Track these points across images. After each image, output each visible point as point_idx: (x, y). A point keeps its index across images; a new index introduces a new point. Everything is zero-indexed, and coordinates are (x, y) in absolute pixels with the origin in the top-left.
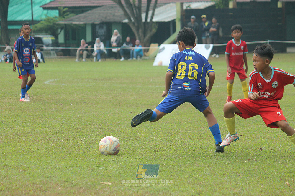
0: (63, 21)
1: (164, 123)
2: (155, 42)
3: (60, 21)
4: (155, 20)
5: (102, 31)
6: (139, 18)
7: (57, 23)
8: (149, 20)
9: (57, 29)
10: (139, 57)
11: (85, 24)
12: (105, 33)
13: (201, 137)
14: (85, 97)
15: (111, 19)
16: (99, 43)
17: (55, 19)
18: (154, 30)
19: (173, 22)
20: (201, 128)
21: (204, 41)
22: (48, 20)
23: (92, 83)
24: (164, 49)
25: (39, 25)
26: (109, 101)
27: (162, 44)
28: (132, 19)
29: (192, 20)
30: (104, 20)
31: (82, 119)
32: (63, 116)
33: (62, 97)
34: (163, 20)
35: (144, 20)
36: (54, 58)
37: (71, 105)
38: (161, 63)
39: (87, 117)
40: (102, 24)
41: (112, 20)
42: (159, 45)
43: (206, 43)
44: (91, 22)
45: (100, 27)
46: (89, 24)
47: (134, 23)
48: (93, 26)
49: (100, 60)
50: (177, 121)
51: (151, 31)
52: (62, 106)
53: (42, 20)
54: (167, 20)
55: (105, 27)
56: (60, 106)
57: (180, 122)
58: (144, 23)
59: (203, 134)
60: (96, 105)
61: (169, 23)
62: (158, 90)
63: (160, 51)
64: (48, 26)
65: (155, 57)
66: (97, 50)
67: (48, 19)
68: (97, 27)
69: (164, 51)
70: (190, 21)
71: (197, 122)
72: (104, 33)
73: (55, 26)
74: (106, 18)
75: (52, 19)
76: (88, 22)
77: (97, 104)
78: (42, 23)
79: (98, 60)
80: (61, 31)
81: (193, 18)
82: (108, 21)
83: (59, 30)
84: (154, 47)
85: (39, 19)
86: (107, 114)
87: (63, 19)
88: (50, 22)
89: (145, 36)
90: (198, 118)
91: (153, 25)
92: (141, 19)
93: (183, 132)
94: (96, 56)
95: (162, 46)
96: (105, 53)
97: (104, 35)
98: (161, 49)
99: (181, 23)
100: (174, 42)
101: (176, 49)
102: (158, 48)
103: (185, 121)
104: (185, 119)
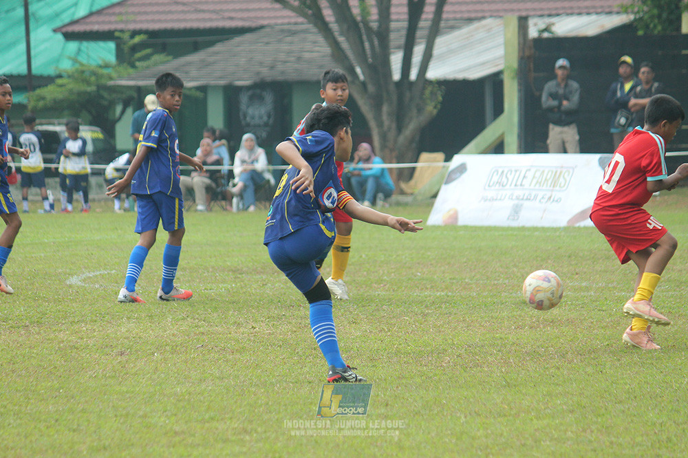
0: (130, 80)
1: (463, 416)
2: (433, 149)
3: (120, 78)
4: (433, 73)
5: (258, 112)
6: (380, 68)
7: (111, 83)
8: (413, 75)
9: (112, 104)
10: (380, 195)
11: (203, 89)
12: (269, 117)
14: (201, 330)
15: (289, 70)
16: (251, 150)
17: (105, 71)
18: (431, 109)
19: (495, 81)
20: (584, 431)
22: (81, 75)
23: (224, 281)
24: (462, 168)
25: (50, 93)
26: (281, 343)
27: (457, 152)
28: (358, 70)
29: (559, 73)
30: (267, 75)
31: (189, 400)
32: (127, 392)
33: (123, 330)
34: (460, 76)
35: (396, 76)
36: (99, 201)
37: (154, 354)
38: (455, 217)
39: (206, 394)
40: (260, 88)
41: (292, 76)
42: (448, 159)
44: (222, 82)
45: (251, 98)
46: (216, 87)
47: (364, 84)
48: (231, 94)
49: (252, 208)
50: (504, 408)
51: (420, 110)
52: (124, 358)
53: (60, 76)
54: (474, 75)
55: (269, 98)
56: (119, 358)
57: (513, 412)
58: (398, 84)
60: (238, 356)
61: (481, 82)
62: (443, 306)
63: (449, 179)
64: (79, 94)
65: (435, 196)
66: (244, 171)
67: (83, 72)
68: (244, 99)
69: (464, 176)
70: (553, 76)
71: (572, 412)
72: (265, 118)
73: (105, 94)
74: (272, 68)
75: (94, 73)
76: (213, 83)
77: (242, 350)
78: (61, 86)
79: (246, 208)
80: (123, 112)
81: (562, 67)
82: (280, 78)
83: (119, 109)
84: (429, 163)
85: (50, 71)
86: (272, 384)
87: (131, 71)
88: (88, 83)
89: (400, 129)
90: (575, 399)
91: (427, 92)
92: (388, 73)
94: (241, 195)
95: (458, 159)
96: (269, 181)
97: (266, 125)
98: (453, 171)
99: (520, 84)
100: (498, 148)
101: (503, 172)
102: (444, 167)
103: (532, 409)
104: (532, 403)
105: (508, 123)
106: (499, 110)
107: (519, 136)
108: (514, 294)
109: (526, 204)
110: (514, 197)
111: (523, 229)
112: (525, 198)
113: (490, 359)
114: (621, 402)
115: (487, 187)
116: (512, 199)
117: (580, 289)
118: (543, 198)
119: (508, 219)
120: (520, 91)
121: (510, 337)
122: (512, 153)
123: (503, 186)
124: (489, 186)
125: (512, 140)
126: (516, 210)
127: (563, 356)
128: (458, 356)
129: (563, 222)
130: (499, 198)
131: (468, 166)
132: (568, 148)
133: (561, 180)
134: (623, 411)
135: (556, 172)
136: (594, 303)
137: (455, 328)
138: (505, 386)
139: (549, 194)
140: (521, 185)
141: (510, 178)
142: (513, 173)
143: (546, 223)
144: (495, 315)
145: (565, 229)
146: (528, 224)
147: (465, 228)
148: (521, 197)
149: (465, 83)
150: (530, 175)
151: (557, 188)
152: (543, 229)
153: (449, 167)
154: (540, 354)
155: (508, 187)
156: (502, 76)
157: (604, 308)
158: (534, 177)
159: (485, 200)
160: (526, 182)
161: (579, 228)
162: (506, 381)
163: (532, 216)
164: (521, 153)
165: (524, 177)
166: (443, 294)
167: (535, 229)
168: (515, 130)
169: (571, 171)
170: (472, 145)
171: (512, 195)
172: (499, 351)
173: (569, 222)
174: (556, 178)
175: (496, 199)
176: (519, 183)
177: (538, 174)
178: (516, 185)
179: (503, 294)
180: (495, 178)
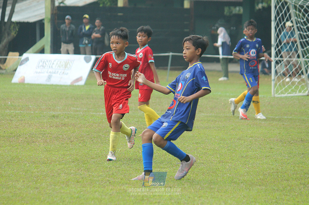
1: (28, 163)
4: (15, 19)
8: (6, 19)
13: (79, 183)
18: (13, 34)
19: (41, 23)
20: (78, 170)
21: (82, 50)
24: (27, 59)
27: (24, 52)
29: (67, 21)
34: (26, 21)
38: (24, 80)
42: (21, 55)
43: (85, 54)
50: (45, 160)
51: (9, 34)
54: (32, 20)
57: (49, 162)
59: (81, 180)
61: (35, 23)
63: (21, 63)
65: (15, 70)
69: (28, 62)
81: (68, 19)
84: (12, 57)
90: (75, 157)
91: (12, 26)
93: (53, 176)
95: (25, 55)
98: (23, 61)
99: (51, 25)
100: (42, 51)
101: (44, 61)
102: (19, 58)
103: (57, 161)
104: (57, 158)
105: (46, 41)
106: (42, 35)
107: (51, 47)
108: (49, 113)
109: (54, 75)
110: (49, 72)
111: (52, 85)
112: (53, 72)
113: (39, 139)
114: (93, 158)
115: (37, 67)
116: (48, 73)
117: (77, 111)
118: (61, 72)
119: (46, 81)
120: (51, 28)
121: (48, 130)
122: (48, 53)
123: (44, 67)
124: (38, 67)
125: (48, 48)
126: (49, 77)
127: (69, 139)
128: (25, 138)
129: (69, 83)
130: (42, 72)
131: (29, 59)
132: (70, 52)
133: (68, 65)
134: (94, 162)
135: (66, 62)
136: (82, 117)
137: (24, 126)
138: (45, 151)
139: (63, 71)
140: (52, 67)
141: (47, 64)
142: (48, 62)
143: (62, 83)
144: (41, 121)
145: (70, 86)
146: (55, 83)
147: (28, 84)
148: (51, 72)
149: (28, 24)
150: (55, 63)
151: (67, 69)
152: (61, 86)
153: (21, 58)
154: (60, 138)
155: (46, 67)
156: (43, 21)
157: (86, 119)
158: (57, 64)
159: (36, 73)
160: (54, 66)
161: (76, 86)
162: (45, 149)
163: (56, 80)
164: (51, 53)
165: (53, 64)
166: (19, 112)
167: (57, 86)
168: (49, 44)
169: (72, 62)
170: (31, 50)
171: (48, 71)
172: (43, 136)
173: (72, 83)
174: (66, 65)
175: (41, 73)
176: (51, 66)
177: (59, 63)
178: (49, 67)
179: (45, 113)
180: (41, 64)
